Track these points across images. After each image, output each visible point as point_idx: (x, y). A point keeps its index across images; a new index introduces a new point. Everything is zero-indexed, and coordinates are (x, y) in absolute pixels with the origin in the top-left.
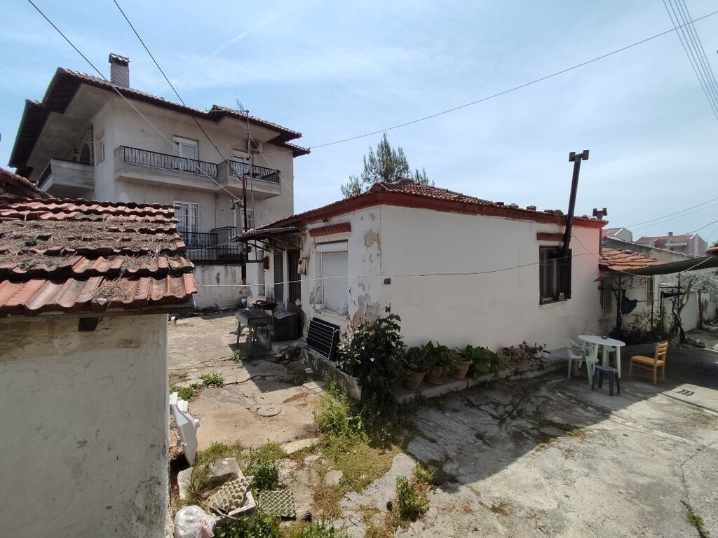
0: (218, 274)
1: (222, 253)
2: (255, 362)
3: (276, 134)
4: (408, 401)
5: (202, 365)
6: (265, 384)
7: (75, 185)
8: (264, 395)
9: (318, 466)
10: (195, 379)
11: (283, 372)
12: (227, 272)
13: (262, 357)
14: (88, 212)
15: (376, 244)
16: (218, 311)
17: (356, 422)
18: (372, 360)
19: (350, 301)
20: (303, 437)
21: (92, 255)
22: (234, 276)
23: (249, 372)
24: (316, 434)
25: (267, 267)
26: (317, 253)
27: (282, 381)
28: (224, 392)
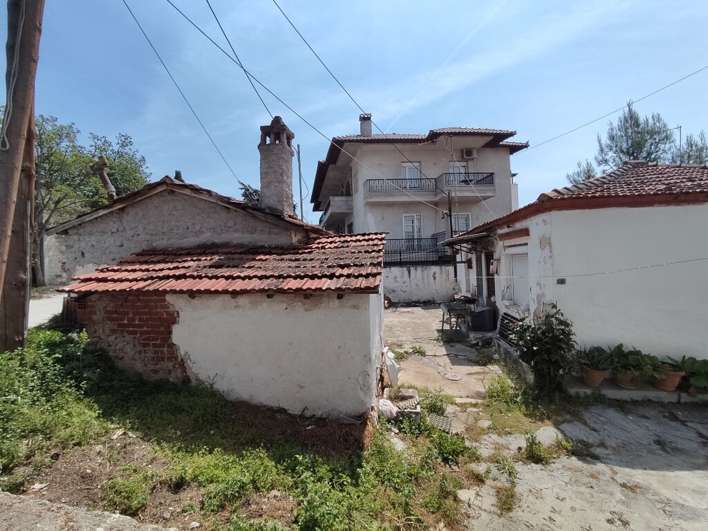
0: (435, 273)
1: (440, 255)
2: (452, 344)
3: (491, 138)
4: (582, 395)
5: (414, 341)
6: (456, 360)
7: (342, 211)
8: (453, 367)
9: (476, 415)
10: (407, 348)
11: (473, 354)
12: (441, 272)
13: (459, 342)
14: (344, 242)
15: (548, 248)
16: (434, 303)
17: (516, 396)
18: (535, 348)
19: (531, 299)
20: (472, 397)
21: (342, 267)
22: (448, 275)
23: (446, 350)
24: (484, 398)
25: (470, 267)
26: (507, 255)
27: (470, 360)
28: (425, 359)
